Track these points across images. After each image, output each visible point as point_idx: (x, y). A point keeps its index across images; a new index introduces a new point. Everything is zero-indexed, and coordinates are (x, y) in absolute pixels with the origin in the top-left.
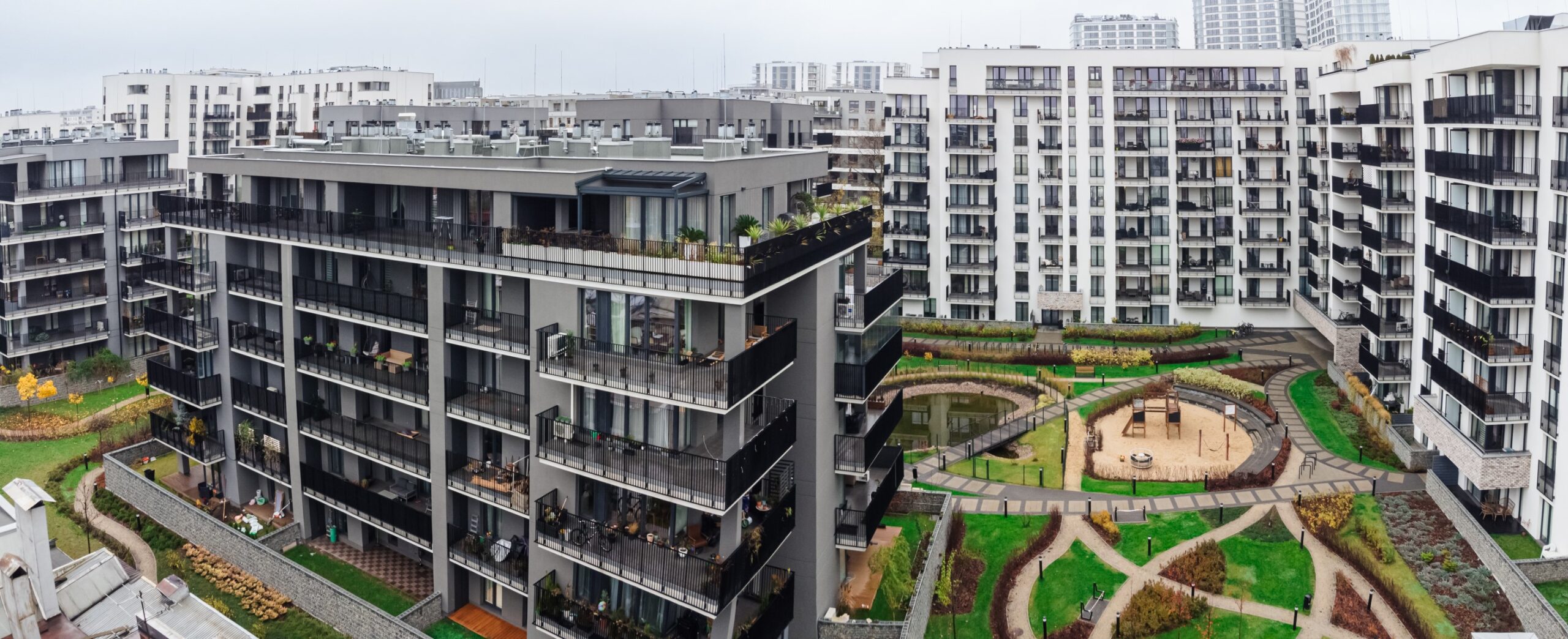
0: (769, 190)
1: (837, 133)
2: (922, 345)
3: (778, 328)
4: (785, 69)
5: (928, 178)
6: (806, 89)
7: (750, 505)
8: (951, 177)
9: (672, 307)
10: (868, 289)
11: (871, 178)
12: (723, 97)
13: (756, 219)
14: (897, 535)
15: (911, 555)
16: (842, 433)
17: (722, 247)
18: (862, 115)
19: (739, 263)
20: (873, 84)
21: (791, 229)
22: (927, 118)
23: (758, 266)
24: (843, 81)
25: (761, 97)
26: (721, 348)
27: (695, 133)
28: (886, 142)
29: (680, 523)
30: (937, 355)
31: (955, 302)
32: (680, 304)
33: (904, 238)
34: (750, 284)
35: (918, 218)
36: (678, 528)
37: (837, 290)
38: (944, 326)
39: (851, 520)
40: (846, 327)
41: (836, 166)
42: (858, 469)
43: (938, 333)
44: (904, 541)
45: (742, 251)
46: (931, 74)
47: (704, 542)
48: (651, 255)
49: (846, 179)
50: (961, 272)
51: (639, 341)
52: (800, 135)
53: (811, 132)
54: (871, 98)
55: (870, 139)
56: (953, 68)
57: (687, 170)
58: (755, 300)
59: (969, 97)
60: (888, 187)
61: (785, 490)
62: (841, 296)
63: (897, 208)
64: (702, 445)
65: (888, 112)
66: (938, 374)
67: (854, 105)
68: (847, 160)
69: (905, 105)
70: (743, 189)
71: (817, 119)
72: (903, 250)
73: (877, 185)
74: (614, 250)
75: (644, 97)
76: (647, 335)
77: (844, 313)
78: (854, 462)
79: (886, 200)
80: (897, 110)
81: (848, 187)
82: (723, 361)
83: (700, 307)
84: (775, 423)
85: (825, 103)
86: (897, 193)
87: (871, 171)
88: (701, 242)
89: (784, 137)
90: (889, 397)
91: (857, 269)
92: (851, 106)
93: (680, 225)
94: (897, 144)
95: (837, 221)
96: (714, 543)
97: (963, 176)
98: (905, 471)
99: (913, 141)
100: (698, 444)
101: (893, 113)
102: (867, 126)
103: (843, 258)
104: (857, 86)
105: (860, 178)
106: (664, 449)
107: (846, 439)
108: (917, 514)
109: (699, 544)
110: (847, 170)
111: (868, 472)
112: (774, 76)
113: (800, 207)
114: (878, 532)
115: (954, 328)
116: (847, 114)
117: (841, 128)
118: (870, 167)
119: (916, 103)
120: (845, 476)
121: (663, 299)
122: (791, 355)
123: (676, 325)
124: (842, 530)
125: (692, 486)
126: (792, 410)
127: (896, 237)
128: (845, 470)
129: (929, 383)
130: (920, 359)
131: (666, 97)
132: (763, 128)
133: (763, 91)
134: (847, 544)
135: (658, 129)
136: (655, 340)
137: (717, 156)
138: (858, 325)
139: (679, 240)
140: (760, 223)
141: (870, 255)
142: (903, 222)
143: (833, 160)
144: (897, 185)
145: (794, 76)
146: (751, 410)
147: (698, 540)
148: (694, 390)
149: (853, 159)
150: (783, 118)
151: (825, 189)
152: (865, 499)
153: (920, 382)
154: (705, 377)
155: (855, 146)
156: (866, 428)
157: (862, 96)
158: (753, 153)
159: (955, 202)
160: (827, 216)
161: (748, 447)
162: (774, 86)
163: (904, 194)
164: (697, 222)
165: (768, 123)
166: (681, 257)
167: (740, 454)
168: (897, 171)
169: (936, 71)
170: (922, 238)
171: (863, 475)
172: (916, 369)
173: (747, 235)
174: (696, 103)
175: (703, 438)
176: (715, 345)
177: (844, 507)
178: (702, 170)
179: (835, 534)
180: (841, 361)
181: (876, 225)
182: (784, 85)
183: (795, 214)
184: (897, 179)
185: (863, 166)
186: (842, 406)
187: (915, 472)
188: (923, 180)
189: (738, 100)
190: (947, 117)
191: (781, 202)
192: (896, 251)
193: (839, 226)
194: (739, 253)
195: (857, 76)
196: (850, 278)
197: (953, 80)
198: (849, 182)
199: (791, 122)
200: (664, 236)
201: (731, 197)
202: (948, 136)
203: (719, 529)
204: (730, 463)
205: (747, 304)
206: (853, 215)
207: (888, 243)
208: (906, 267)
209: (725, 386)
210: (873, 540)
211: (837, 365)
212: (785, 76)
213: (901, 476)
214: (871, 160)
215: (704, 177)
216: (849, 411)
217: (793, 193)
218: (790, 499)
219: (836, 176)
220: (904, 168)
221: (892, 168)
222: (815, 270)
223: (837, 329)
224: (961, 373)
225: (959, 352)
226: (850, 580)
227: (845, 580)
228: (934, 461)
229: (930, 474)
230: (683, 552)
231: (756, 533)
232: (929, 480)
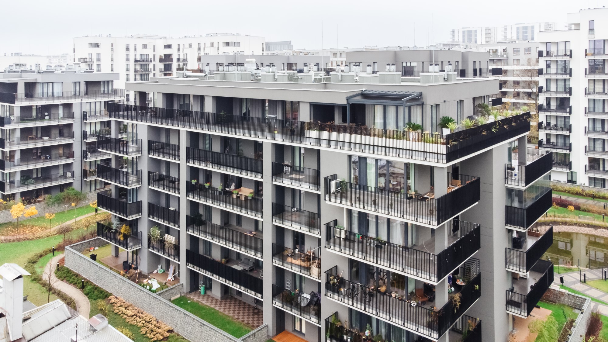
0: (462, 102)
1: (504, 68)
2: (567, 201)
3: (467, 182)
4: (470, 32)
5: (571, 94)
6: (484, 43)
7: (453, 281)
8: (589, 94)
9: (403, 167)
10: (528, 163)
11: (529, 95)
12: (432, 49)
13: (453, 118)
14: (549, 315)
15: (559, 330)
16: (510, 247)
17: (432, 134)
18: (523, 57)
19: (443, 144)
20: (530, 37)
21: (475, 125)
22: (571, 56)
23: (454, 146)
24: (509, 37)
25: (455, 49)
26: (432, 191)
27: (415, 69)
28: (540, 72)
29: (411, 287)
30: (577, 208)
31: (592, 175)
32: (407, 166)
33: (553, 132)
34: (449, 157)
35: (563, 119)
36: (410, 289)
37: (507, 162)
38: (583, 190)
39: (516, 298)
40: (512, 185)
41: (504, 87)
42: (521, 270)
43: (578, 194)
44: (554, 319)
45: (444, 137)
46: (573, 27)
47: (426, 299)
48: (389, 137)
49: (512, 96)
50: (597, 156)
51: (384, 185)
52: (480, 70)
53: (488, 68)
54: (528, 46)
55: (528, 71)
56: (591, 22)
57: (410, 90)
58: (453, 165)
59: (604, 41)
60: (542, 100)
61: (474, 275)
62: (509, 166)
63: (548, 113)
64: (422, 245)
65: (540, 54)
66: (579, 220)
67: (516, 51)
68: (512, 84)
69: (553, 49)
70: (444, 101)
71: (492, 60)
72: (553, 140)
73: (533, 99)
74: (368, 134)
75: (385, 50)
76: (388, 182)
77: (512, 176)
78: (519, 265)
79: (540, 108)
80: (548, 52)
81: (514, 100)
82: (434, 199)
83: (420, 168)
84: (467, 236)
85: (497, 50)
86: (548, 104)
87: (530, 91)
88: (419, 131)
89: (470, 71)
90: (543, 230)
91: (520, 149)
92: (514, 51)
93: (407, 121)
94: (547, 73)
95: (506, 121)
96: (432, 299)
97: (599, 93)
98: (555, 277)
99: (559, 71)
100: (420, 244)
101: (545, 54)
102: (526, 63)
103: (511, 143)
104: (518, 39)
105: (521, 95)
106: (399, 246)
107: (513, 251)
108: (564, 305)
109: (423, 300)
110: (512, 90)
111: (528, 273)
112: (464, 36)
113: (481, 112)
114: (535, 309)
115: (591, 193)
116: (512, 56)
117: (508, 65)
118: (528, 88)
119: (561, 48)
120: (512, 273)
121: (397, 162)
122: (476, 198)
123: (405, 177)
124: (510, 303)
125: (417, 267)
126: (478, 230)
127: (548, 132)
128: (513, 269)
129: (572, 225)
130: (565, 209)
131: (398, 49)
132: (457, 66)
133: (457, 45)
134: (514, 311)
135: (393, 67)
136: (392, 184)
137: (429, 82)
138: (521, 184)
139: (406, 130)
140: (456, 121)
141: (529, 141)
142: (553, 123)
143: (502, 84)
144: (548, 100)
145: (476, 35)
146: (452, 228)
147: (422, 297)
148: (416, 214)
149: (517, 83)
150: (469, 60)
151: (497, 102)
152: (525, 288)
153: (565, 223)
154: (423, 207)
155: (518, 76)
156: (526, 247)
157: (522, 45)
158: (451, 81)
159: (592, 110)
160: (499, 118)
161: (450, 248)
162: (464, 42)
163: (553, 105)
164: (417, 119)
165: (460, 63)
166: (408, 139)
167: (445, 252)
168: (548, 91)
169: (578, 25)
170: (566, 133)
171: (525, 274)
172: (562, 215)
173: (447, 127)
174: (416, 52)
175: (422, 241)
176: (429, 189)
177: (512, 290)
178: (419, 90)
179: (506, 305)
180: (509, 205)
181: (533, 123)
182: (470, 41)
183: (478, 116)
184: (548, 95)
185: (523, 88)
186: (510, 231)
187: (562, 280)
188: (567, 96)
189: (441, 50)
190: (586, 55)
191: (469, 109)
192: (548, 141)
193: (507, 124)
194: (442, 138)
195: (518, 33)
196: (515, 155)
197: (591, 30)
198: (514, 97)
199: (474, 62)
200: (397, 127)
201: (437, 106)
202: (587, 67)
203: (435, 292)
204: (440, 256)
205: (448, 167)
206: (517, 117)
207: (542, 135)
208: (554, 151)
209: (435, 213)
210: (531, 313)
211: (507, 207)
212: (471, 36)
213: (551, 280)
214: (529, 84)
215: (421, 94)
216: (515, 235)
217: (477, 103)
218: (478, 280)
219: (504, 94)
220: (553, 87)
221: (544, 89)
222: (492, 150)
223: (507, 185)
224: (597, 223)
225: (596, 209)
226: (515, 332)
227: (512, 331)
228: (576, 276)
229: (574, 283)
230: (414, 304)
231: (457, 297)
232: (573, 287)
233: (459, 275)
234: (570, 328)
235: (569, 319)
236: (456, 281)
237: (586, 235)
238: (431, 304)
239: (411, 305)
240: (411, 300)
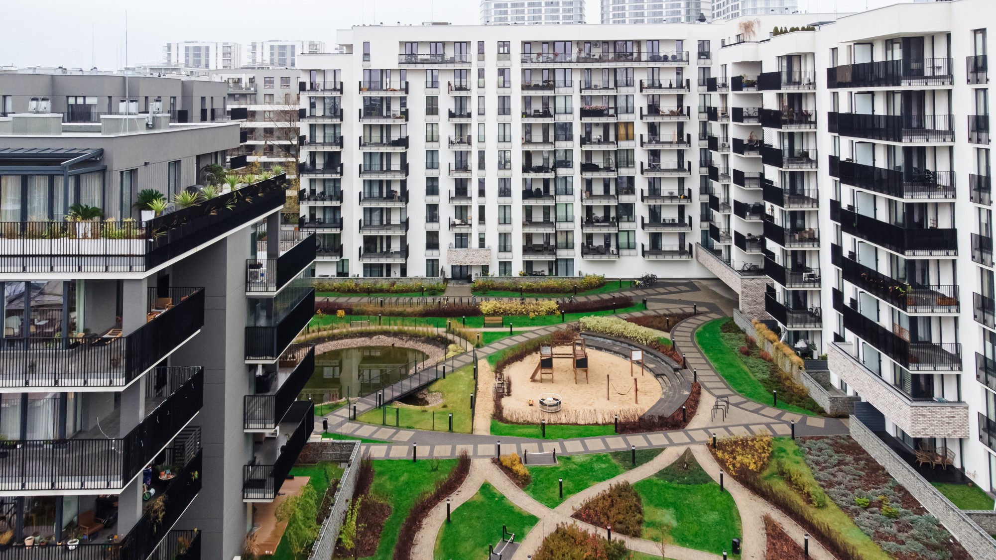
0: (177, 164)
1: (251, 108)
2: (334, 304)
3: (183, 299)
4: (198, 49)
5: (342, 147)
6: (220, 67)
7: (152, 478)
8: (364, 145)
9: (60, 290)
10: (282, 253)
11: (287, 149)
12: (129, 74)
13: (161, 192)
14: (305, 485)
15: (318, 503)
16: (252, 393)
17: (121, 222)
18: (278, 90)
19: (140, 237)
20: (289, 62)
21: (198, 200)
22: (341, 91)
23: (162, 239)
24: (259, 60)
25: (173, 75)
26: (119, 325)
27: (93, 110)
28: (302, 114)
29: (69, 514)
30: (349, 311)
31: (368, 261)
32: (70, 286)
33: (320, 204)
34: (150, 260)
35: (332, 184)
36: (66, 520)
37: (249, 256)
38: (356, 285)
39: (259, 475)
40: (257, 292)
41: (251, 139)
42: (268, 426)
43: (350, 291)
44: (311, 489)
45: (144, 225)
46: (345, 50)
47: (99, 526)
48: (33, 236)
49: (261, 151)
50: (373, 233)
51: (17, 330)
52: (213, 111)
53: (225, 108)
54: (286, 74)
55: (286, 112)
56: (366, 44)
57: (79, 146)
58: (159, 272)
59: (382, 71)
60: (304, 157)
61: (190, 455)
62: (252, 262)
63: (313, 176)
64: (96, 427)
65: (302, 86)
66: (350, 329)
67: (269, 81)
68: (262, 133)
69: (319, 80)
70: (146, 164)
71: (232, 96)
72: (319, 215)
73: (293, 156)
75: (31, 72)
76: (27, 323)
77: (256, 277)
78: (264, 420)
79: (302, 169)
80: (312, 84)
81: (264, 159)
82: (121, 338)
83: (92, 285)
84: (180, 392)
85: (239, 80)
86: (313, 162)
87: (288, 143)
88: (97, 219)
89: (196, 112)
90: (301, 355)
91: (271, 237)
92: (265, 82)
93: (71, 203)
94: (312, 116)
95: (250, 190)
96: (112, 524)
97: (376, 144)
98: (316, 423)
99: (328, 113)
100: (90, 427)
101: (308, 87)
102: (282, 100)
103: (255, 226)
104: (272, 63)
105: (275, 150)
106: (47, 442)
107: (256, 399)
108: (326, 463)
109: (92, 530)
110: (263, 143)
111: (278, 428)
112: (187, 55)
113: (209, 178)
114: (286, 483)
115: (366, 286)
116: (262, 90)
117: (256, 103)
118: (286, 139)
119: (330, 78)
120: (254, 434)
121: (49, 282)
122: (199, 322)
123: (65, 308)
124: (250, 484)
125: (82, 472)
126: (199, 378)
127: (312, 204)
128: (255, 428)
129: (341, 338)
130: (333, 316)
131: (59, 72)
132: (173, 105)
133: (173, 69)
134: (255, 497)
135: (45, 105)
136: (37, 326)
137: (118, 131)
138: (270, 289)
139: (69, 219)
140: (166, 196)
141: (286, 221)
142: (319, 189)
143: (245, 134)
144: (313, 155)
145: (207, 55)
146: (154, 383)
147: (90, 526)
148: (85, 373)
149: (269, 132)
150: (195, 94)
151: (239, 162)
152: (274, 452)
153: (332, 338)
154: (100, 357)
155: (271, 120)
156: (276, 386)
157: (277, 73)
158: (160, 128)
159: (368, 169)
160: (238, 187)
161: (149, 420)
162: (187, 65)
163: (320, 163)
164: (92, 197)
165: (179, 100)
166: (73, 235)
167: (140, 427)
168: (313, 142)
169: (350, 47)
170: (336, 203)
171: (273, 431)
172: (329, 326)
173: (150, 209)
174: (96, 80)
175: (96, 421)
177: (252, 463)
178: (98, 146)
179: (243, 491)
180: (252, 324)
181: (291, 193)
182: (197, 64)
183: (205, 185)
184: (312, 149)
185: (279, 139)
186: (253, 367)
187: (325, 424)
188: (337, 149)
189: (145, 77)
190: (360, 90)
191: (189, 174)
192: (312, 216)
193: (251, 195)
194: (140, 227)
195: (272, 54)
196: (262, 245)
197: (366, 55)
198: (265, 154)
199: (203, 98)
200: (51, 215)
201: (133, 172)
202: (362, 108)
203: (117, 508)
204: (128, 439)
205: (149, 278)
206: (266, 183)
207: (304, 210)
208: (319, 231)
209: (123, 362)
210: (281, 491)
211: (247, 329)
212: (199, 55)
213: (311, 428)
214: (287, 133)
215: (101, 152)
216: (260, 372)
217: (203, 165)
218: (197, 465)
219: (251, 149)
220: (319, 138)
221: (308, 139)
222: (225, 239)
223: (248, 294)
224: (373, 328)
225: (371, 308)
226: (256, 530)
227: (251, 530)
228: (345, 412)
229: (341, 424)
230: (73, 544)
231: (159, 503)
232: (339, 430)
233: (166, 463)
234: (333, 495)
235: (332, 481)
236: (159, 474)
237: (359, 348)
238: (110, 532)
239: (66, 548)
240: (67, 539)
